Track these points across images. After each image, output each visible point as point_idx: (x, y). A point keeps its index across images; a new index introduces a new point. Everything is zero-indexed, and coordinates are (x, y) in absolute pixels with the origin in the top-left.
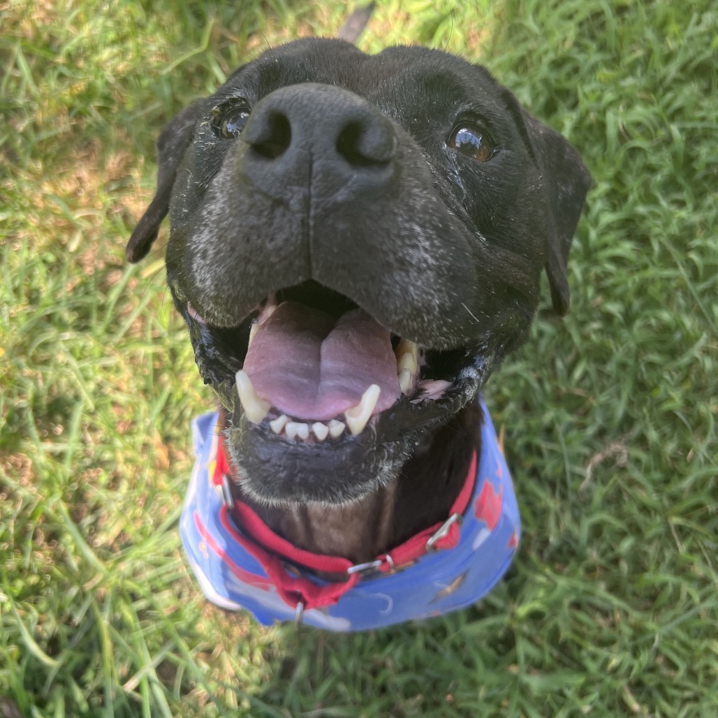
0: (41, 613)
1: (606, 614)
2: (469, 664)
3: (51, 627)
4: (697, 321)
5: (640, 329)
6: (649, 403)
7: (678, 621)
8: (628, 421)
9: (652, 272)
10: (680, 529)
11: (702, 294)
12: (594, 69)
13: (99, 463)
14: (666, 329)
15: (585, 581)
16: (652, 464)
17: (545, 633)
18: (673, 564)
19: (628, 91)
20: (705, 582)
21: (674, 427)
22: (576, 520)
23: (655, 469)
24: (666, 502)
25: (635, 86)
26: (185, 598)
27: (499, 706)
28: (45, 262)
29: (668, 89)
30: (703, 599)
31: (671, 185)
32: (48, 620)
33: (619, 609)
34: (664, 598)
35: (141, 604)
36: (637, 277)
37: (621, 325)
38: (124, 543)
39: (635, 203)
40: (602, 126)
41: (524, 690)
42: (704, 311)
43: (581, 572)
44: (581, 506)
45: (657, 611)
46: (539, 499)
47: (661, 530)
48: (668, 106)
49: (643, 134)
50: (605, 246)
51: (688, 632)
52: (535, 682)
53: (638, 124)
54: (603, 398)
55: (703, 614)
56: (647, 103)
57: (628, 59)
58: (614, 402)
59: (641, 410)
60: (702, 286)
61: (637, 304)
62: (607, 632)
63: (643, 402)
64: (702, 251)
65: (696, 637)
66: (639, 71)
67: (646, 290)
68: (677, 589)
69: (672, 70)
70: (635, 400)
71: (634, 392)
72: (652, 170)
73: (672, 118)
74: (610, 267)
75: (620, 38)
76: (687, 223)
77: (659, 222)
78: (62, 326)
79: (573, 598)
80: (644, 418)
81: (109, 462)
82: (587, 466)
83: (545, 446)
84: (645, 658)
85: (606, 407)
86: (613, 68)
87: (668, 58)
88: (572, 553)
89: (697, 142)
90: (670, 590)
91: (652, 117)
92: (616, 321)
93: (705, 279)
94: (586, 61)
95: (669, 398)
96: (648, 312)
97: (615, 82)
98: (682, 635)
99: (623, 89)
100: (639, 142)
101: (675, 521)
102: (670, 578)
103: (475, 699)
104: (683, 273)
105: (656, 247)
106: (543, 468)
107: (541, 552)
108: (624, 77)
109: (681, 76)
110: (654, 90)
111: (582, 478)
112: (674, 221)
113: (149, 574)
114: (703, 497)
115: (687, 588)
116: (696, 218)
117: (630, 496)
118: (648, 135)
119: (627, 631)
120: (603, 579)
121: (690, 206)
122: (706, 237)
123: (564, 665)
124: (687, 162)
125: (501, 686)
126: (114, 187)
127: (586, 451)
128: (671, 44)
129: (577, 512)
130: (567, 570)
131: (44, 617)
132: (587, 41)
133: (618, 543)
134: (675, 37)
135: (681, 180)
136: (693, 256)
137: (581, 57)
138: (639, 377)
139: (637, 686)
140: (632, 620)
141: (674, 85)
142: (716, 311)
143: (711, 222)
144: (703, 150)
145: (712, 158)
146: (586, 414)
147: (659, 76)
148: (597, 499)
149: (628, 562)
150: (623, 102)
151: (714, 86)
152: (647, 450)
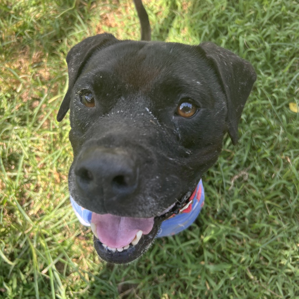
0: (6, 243)
1: (240, 240)
2: (184, 261)
3: (11, 249)
4: (276, 121)
5: (253, 125)
6: (257, 155)
7: (268, 242)
8: (248, 162)
9: (257, 102)
10: (269, 205)
11: (278, 110)
12: (234, 19)
13: (30, 181)
14: (263, 125)
15: (232, 227)
16: (258, 180)
17: (215, 248)
18: (266, 220)
19: (248, 28)
20: (279, 226)
21: (267, 165)
22: (228, 202)
23: (259, 182)
24: (264, 195)
25: (250, 26)
26: (67, 237)
27: (197, 278)
28: (6, 97)
29: (264, 28)
30: (279, 233)
31: (265, 67)
32: (9, 246)
33: (245, 238)
34: (263, 233)
35: (49, 239)
36: (252, 104)
37: (245, 123)
38: (41, 214)
40: (238, 42)
41: (207, 271)
42: (279, 117)
43: (230, 223)
44: (229, 197)
45: (260, 239)
46: (213, 194)
47: (262, 206)
48: (264, 34)
49: (254, 45)
51: (273, 247)
52: (212, 268)
53: (252, 42)
54: (238, 153)
55: (279, 239)
56: (255, 33)
57: (248, 15)
58: (243, 154)
59: (254, 158)
60: (278, 108)
61: (251, 115)
62: (240, 247)
63: (255, 154)
64: (278, 93)
65: (276, 249)
66: (252, 20)
67: (255, 109)
68: (268, 229)
69: (266, 20)
70: (251, 153)
71: (251, 151)
72: (258, 60)
73: (265, 39)
75: (244, 6)
76: (272, 82)
77: (260, 81)
78: (14, 124)
79: (227, 234)
80: (255, 161)
81: (34, 180)
82: (232, 180)
83: (215, 172)
84: (255, 257)
85: (239, 156)
86: (242, 19)
87: (264, 15)
88: (226, 216)
89: (276, 49)
90: (265, 230)
91: (258, 39)
92: (243, 122)
93: (279, 105)
94: (231, 15)
95: (265, 153)
96: (256, 118)
97: (243, 24)
98: (270, 248)
99: (246, 27)
100: (252, 49)
101: (267, 202)
102: (265, 225)
103: (187, 275)
104: (270, 102)
105: (259, 92)
106: (214, 181)
107: (213, 215)
108: (246, 22)
109: (269, 22)
110: (259, 28)
111: (230, 185)
112: (267, 81)
113: (52, 227)
114: (278, 193)
115: (272, 229)
116: (275, 80)
117: (249, 192)
118: (256, 46)
119: (248, 247)
120: (238, 226)
121: (273, 75)
122: (279, 88)
123: (223, 261)
124: (271, 58)
125: (197, 270)
126: (35, 66)
127: (231, 174)
128: (265, 9)
129: (228, 199)
130: (224, 223)
131: (8, 245)
132: (231, 7)
133: (245, 212)
134: (267, 6)
135: (269, 64)
136: (274, 95)
137: (229, 14)
138: (253, 144)
139: (252, 269)
140: (250, 242)
141: (266, 26)
142: (284, 117)
143: (281, 81)
144: (278, 52)
145: (282, 56)
146: (231, 159)
147: (261, 22)
148: (236, 194)
149: (248, 219)
150: (246, 33)
151: (282, 26)
152: (256, 174)
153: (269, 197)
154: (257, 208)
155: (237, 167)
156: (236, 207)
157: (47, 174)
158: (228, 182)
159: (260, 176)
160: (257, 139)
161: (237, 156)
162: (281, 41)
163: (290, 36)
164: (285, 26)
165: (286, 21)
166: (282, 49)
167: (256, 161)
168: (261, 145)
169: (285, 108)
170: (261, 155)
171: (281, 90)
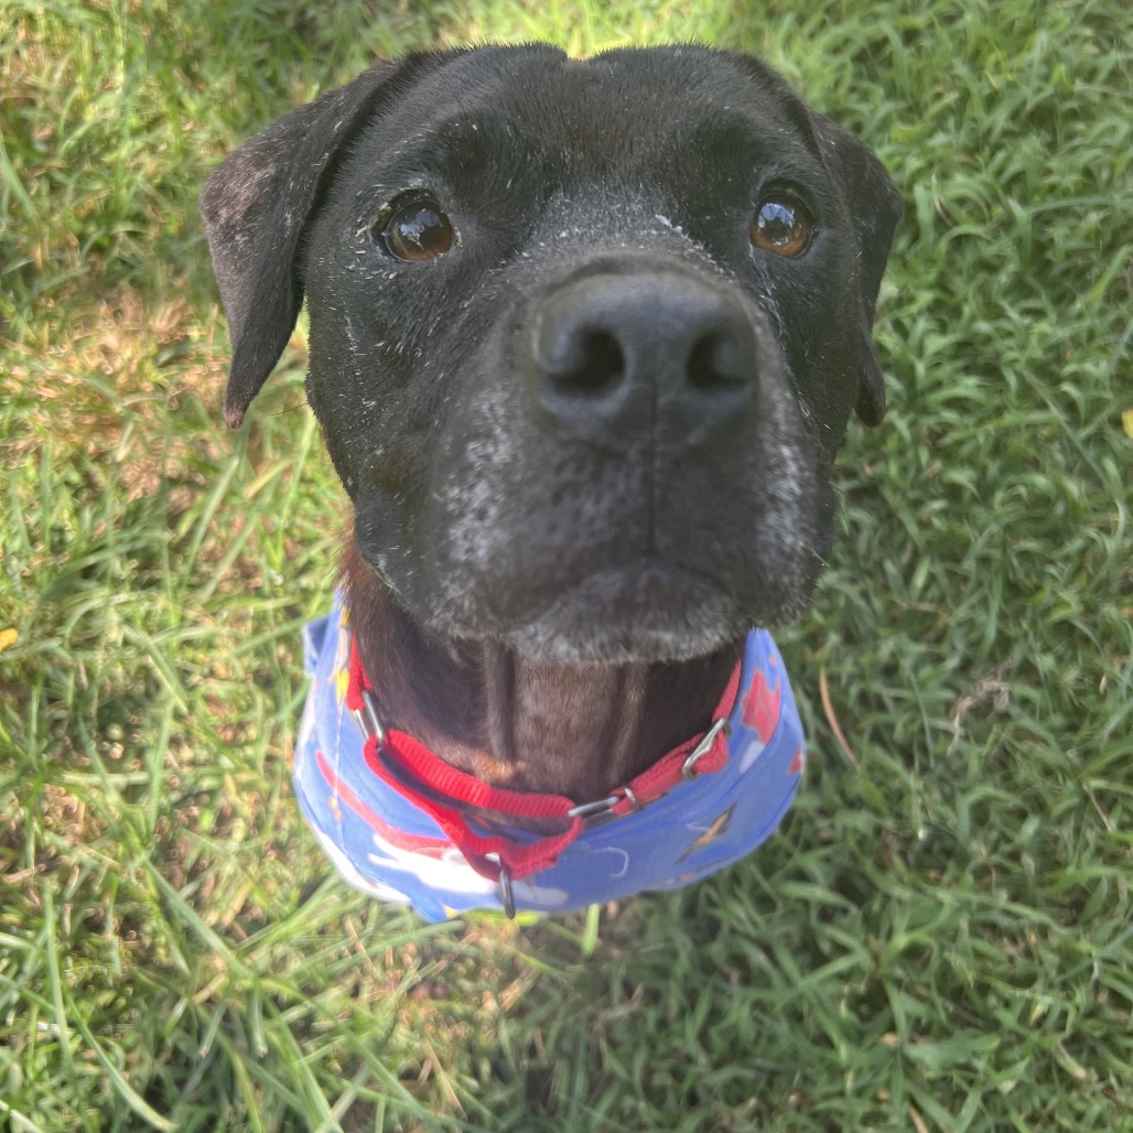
0: (128, 1050)
1: (1014, 940)
2: (825, 1041)
3: (148, 1067)
4: (1084, 483)
5: (1003, 504)
7: (1122, 937)
9: (1009, 418)
10: (1100, 794)
11: (1087, 441)
12: (885, 125)
13: (192, 796)
14: (1043, 501)
17: (929, 976)
19: (940, 152)
21: (1073, 647)
22: (949, 800)
23: (1055, 712)
25: (949, 145)
26: (365, 995)
27: (876, 1100)
28: (67, 483)
29: (998, 147)
31: (1020, 288)
32: (141, 1061)
33: (1033, 923)
34: (1095, 904)
35: (294, 1014)
36: (991, 427)
38: (251, 924)
39: (973, 319)
40: (910, 207)
41: (910, 1066)
43: (969, 878)
45: (1088, 924)
46: (892, 775)
48: (999, 172)
49: (971, 213)
50: (938, 385)
52: (929, 1055)
53: (962, 201)
54: (962, 613)
56: (972, 169)
57: (935, 108)
58: (981, 617)
59: (1020, 626)
61: (993, 469)
62: (1022, 964)
66: (951, 123)
67: (1005, 446)
68: (1114, 884)
69: (1000, 119)
70: (1008, 611)
71: (1006, 601)
72: (990, 267)
73: (1008, 188)
74: (950, 416)
75: (918, 77)
76: (1052, 341)
77: (1011, 342)
78: (117, 583)
79: (968, 917)
80: (1026, 636)
81: (212, 793)
83: (887, 693)
84: (1082, 996)
86: (912, 122)
87: (992, 101)
88: (948, 853)
89: (1049, 223)
90: (1104, 887)
91: (982, 189)
93: (1087, 422)
94: (872, 112)
96: (1012, 478)
97: (919, 141)
99: (933, 150)
100: (968, 228)
101: (1094, 784)
103: (841, 1094)
105: (1012, 380)
106: (891, 727)
107: (903, 854)
108: (931, 134)
109: (1012, 126)
110: (979, 150)
111: (949, 735)
112: (1034, 340)
113: (296, 964)
115: (1126, 881)
116: (1063, 333)
118: (979, 214)
119: (1051, 959)
120: (1000, 885)
121: (1053, 316)
122: (1082, 360)
123: (965, 1024)
124: (1037, 253)
125: (875, 1069)
126: (165, 357)
127: (948, 695)
128: (996, 82)
130: (947, 878)
131: (135, 1056)
132: (866, 84)
134: (997, 67)
135: (1031, 280)
137: (864, 108)
138: (1011, 576)
139: (1075, 1043)
140: (1054, 941)
141: (1005, 141)
142: (1110, 466)
143: (1084, 337)
144: (1058, 232)
145: (1073, 244)
146: (939, 640)
147: (983, 127)
148: (975, 766)
149: (1033, 856)
150: (936, 169)
151: (1060, 137)
152: (1038, 684)
153: (1097, 764)
154: (1058, 809)
155: (966, 666)
156: (980, 814)
157: (261, 764)
158: (941, 724)
159: (1055, 689)
160: (1025, 555)
161: (960, 624)
162: (1066, 193)
163: (1094, 169)
164: (1070, 136)
165: (1073, 115)
166: (1072, 221)
167: (1031, 636)
168: (1042, 575)
169: (1110, 432)
170: (1047, 611)
171: (1089, 367)
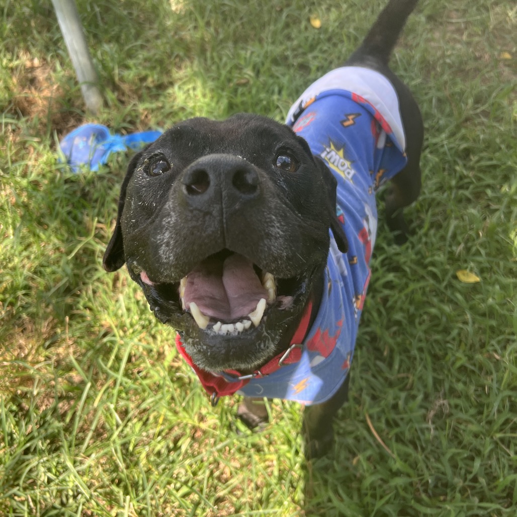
6: (446, 367)
8: (438, 382)
14: (435, 318)
15: (464, 501)
16: (467, 405)
18: (511, 467)
23: (470, 407)
24: (487, 427)
28: (11, 411)
36: (406, 292)
37: (408, 326)
42: (452, 298)
43: (458, 495)
44: (436, 450)
46: (410, 455)
47: (492, 446)
60: (444, 284)
61: (412, 309)
63: (442, 368)
64: (434, 264)
67: (415, 299)
70: (436, 367)
71: (434, 363)
80: (447, 377)
82: (428, 421)
85: (421, 379)
88: (446, 485)
92: (404, 324)
93: (443, 280)
95: (457, 359)
101: (498, 436)
102: (514, 476)
104: (431, 281)
107: (426, 491)
114: (507, 415)
117: (464, 431)
120: (473, 495)
122: (433, 255)
126: (48, 344)
129: (436, 455)
133: (472, 466)
136: (431, 268)
142: (459, 296)
148: (444, 441)
153: (496, 427)
155: (426, 397)
156: (454, 463)
158: (424, 426)
159: (467, 397)
160: (437, 342)
161: (418, 379)
167: (450, 376)
168: (446, 349)
169: (454, 282)
170: (453, 363)
171: (436, 258)
